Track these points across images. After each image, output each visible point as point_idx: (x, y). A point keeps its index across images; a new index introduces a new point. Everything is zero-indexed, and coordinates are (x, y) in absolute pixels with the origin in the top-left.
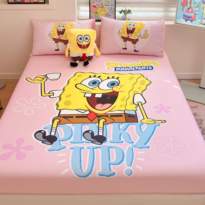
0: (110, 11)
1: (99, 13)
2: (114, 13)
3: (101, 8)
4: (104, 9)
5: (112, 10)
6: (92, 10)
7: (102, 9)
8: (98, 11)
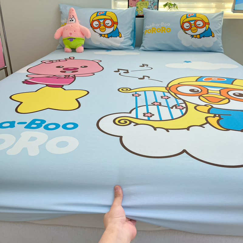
0: (152, 5)
1: (139, 7)
2: (157, 7)
3: (141, 2)
4: (145, 3)
5: (154, 4)
6: (131, 4)
7: (143, 2)
8: (139, 6)
